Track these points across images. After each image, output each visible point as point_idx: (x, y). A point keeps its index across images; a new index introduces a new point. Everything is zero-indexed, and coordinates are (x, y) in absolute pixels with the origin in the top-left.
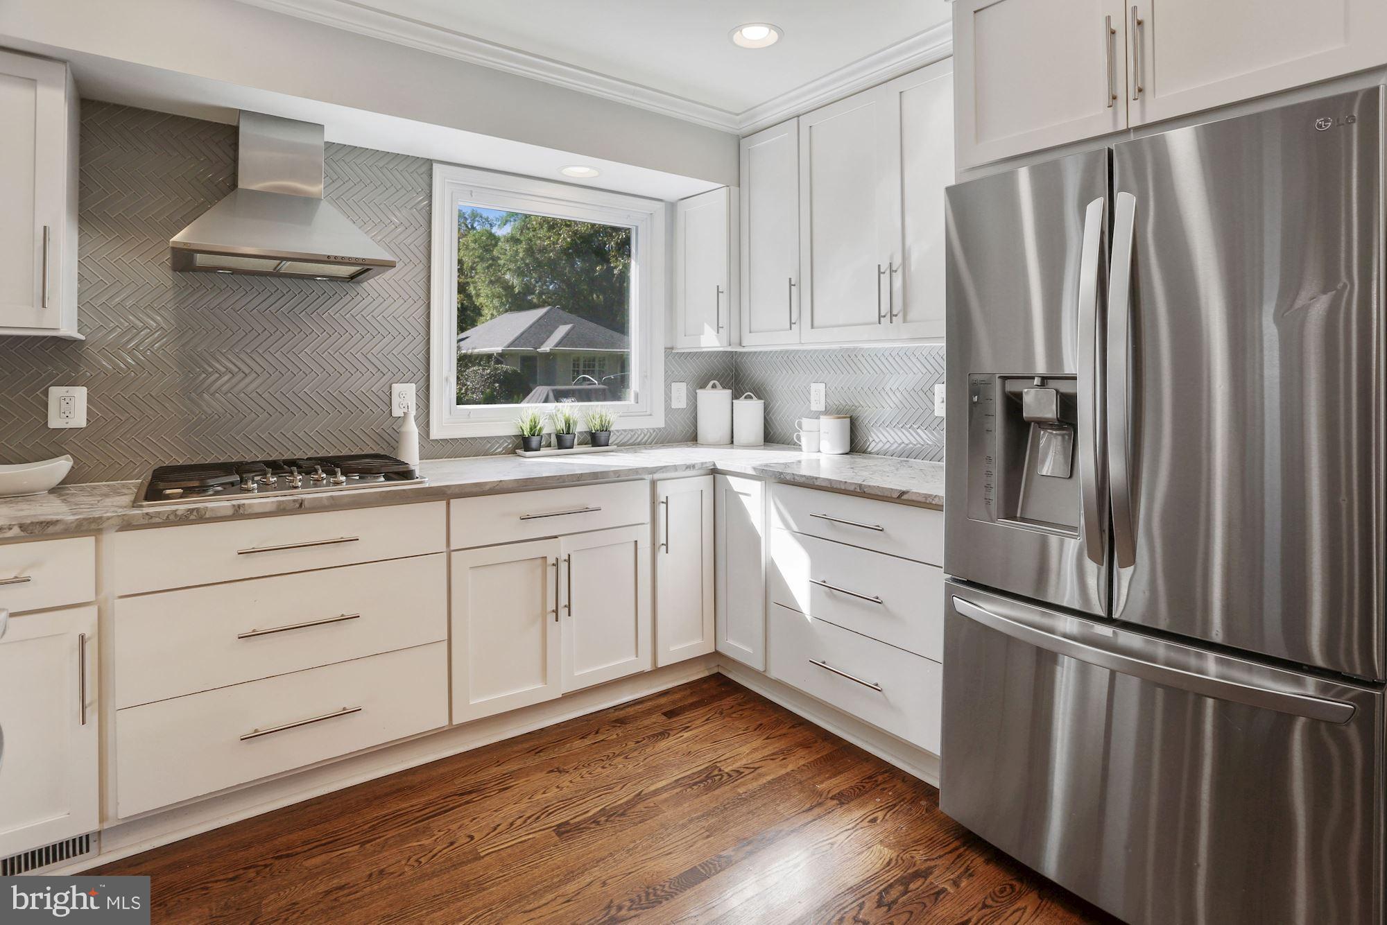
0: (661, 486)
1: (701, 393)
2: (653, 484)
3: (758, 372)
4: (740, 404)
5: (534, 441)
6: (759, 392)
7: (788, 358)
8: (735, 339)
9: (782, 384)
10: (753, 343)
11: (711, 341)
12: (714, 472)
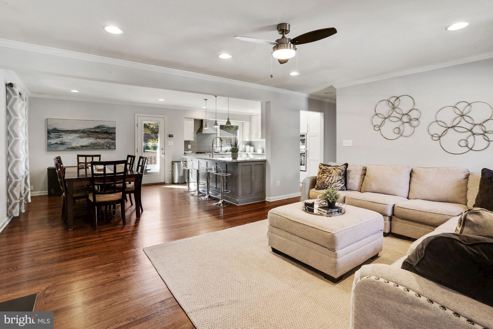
0: (242, 155)
1: (246, 146)
2: (241, 155)
3: (253, 144)
4: (251, 147)
5: (228, 151)
6: (253, 146)
7: (257, 142)
8: (250, 139)
9: (256, 145)
10: (252, 140)
11: (247, 140)
12: (247, 154)
